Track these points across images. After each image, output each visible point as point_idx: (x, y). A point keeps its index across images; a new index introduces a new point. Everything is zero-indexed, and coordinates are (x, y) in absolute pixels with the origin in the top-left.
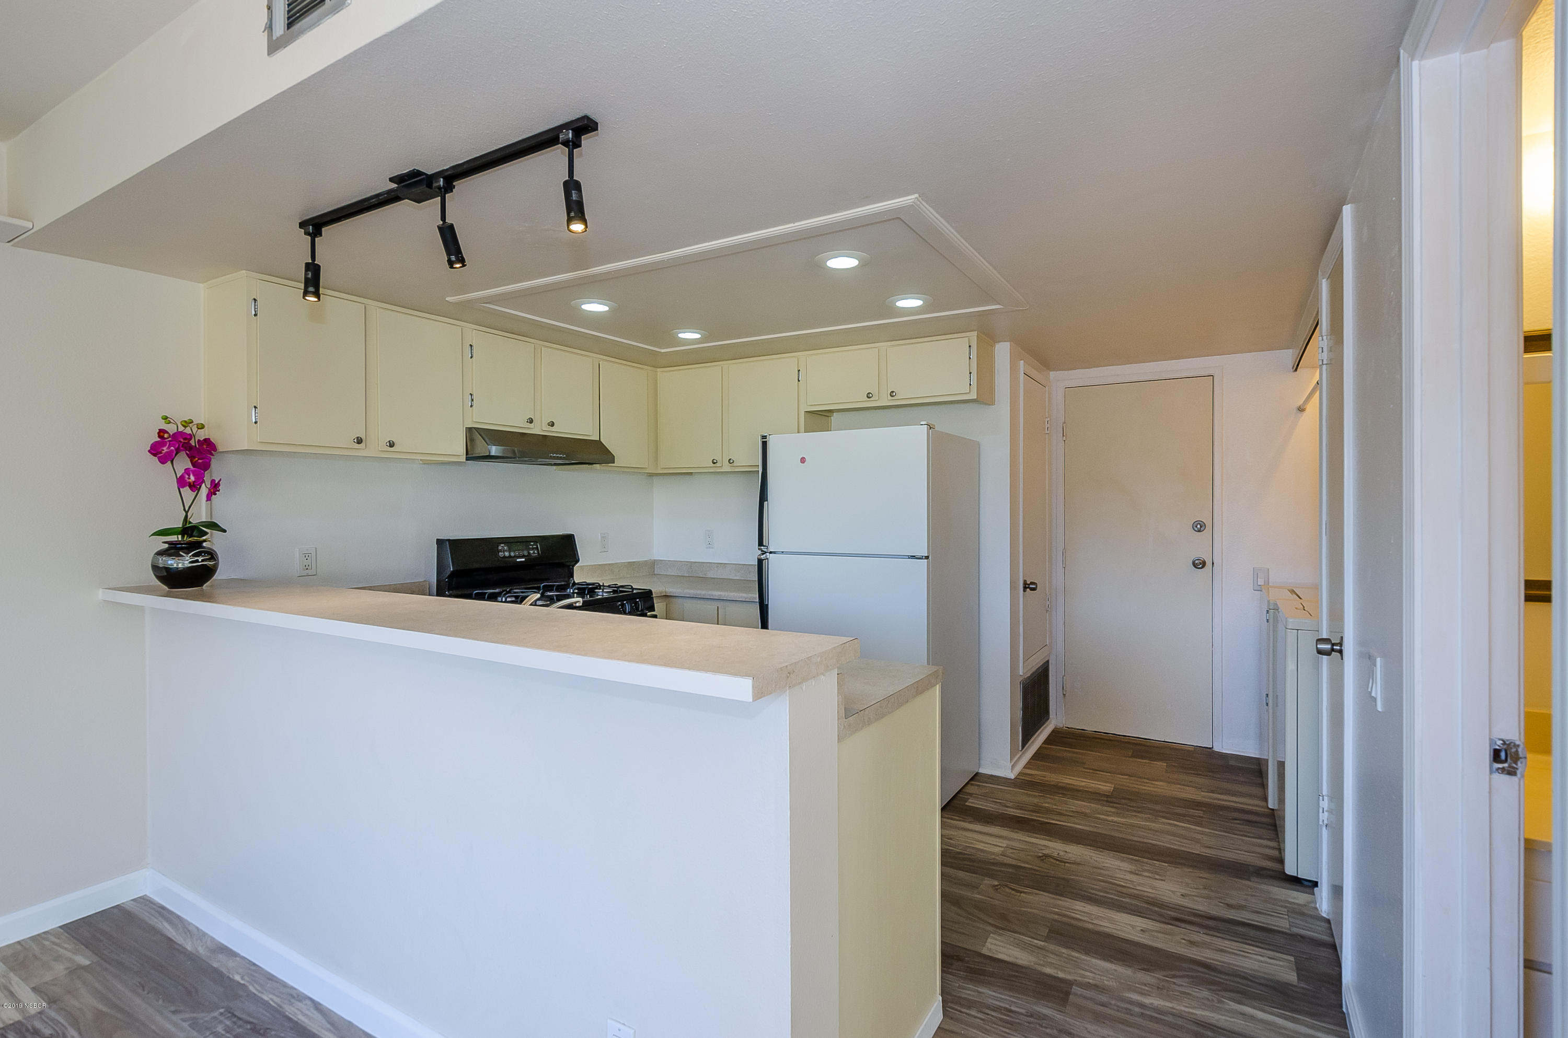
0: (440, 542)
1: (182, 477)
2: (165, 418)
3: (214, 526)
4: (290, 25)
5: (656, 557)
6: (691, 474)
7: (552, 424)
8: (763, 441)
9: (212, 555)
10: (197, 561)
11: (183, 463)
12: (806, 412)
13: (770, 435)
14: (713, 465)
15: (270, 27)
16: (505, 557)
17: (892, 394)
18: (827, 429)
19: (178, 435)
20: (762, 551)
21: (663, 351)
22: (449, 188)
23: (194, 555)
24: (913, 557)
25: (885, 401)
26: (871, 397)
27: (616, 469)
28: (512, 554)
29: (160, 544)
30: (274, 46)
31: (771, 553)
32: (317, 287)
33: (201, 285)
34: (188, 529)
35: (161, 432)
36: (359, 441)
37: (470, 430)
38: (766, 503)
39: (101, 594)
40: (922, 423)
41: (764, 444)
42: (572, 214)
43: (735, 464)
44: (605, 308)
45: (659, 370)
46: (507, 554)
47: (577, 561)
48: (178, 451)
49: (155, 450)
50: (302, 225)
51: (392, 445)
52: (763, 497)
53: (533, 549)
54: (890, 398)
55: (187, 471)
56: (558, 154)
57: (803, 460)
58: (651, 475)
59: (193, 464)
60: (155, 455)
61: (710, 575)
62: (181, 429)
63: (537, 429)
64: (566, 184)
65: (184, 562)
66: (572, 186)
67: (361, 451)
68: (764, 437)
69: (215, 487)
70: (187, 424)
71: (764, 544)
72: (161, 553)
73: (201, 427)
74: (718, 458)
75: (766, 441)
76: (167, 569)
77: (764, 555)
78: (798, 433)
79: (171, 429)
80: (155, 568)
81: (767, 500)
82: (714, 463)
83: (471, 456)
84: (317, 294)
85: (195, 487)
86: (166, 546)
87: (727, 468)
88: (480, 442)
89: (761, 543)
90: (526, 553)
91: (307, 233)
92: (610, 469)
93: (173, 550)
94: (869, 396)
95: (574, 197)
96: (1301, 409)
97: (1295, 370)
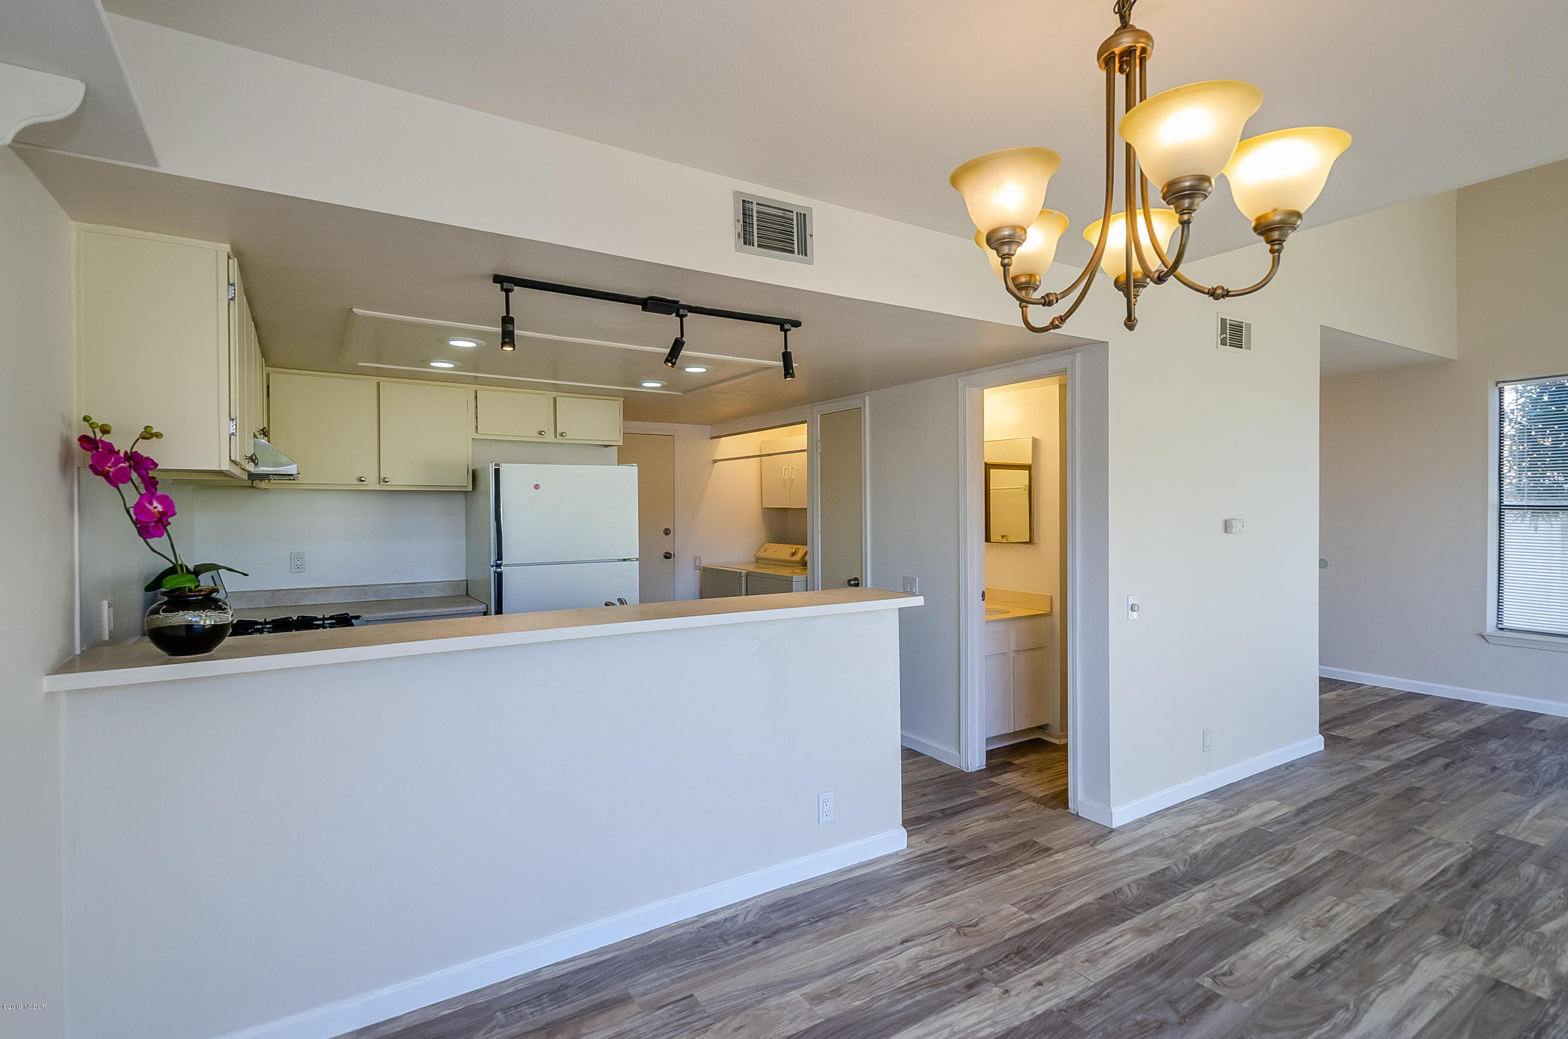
8: (495, 469)
94: (540, 433)
96: (715, 461)
97: (712, 438)
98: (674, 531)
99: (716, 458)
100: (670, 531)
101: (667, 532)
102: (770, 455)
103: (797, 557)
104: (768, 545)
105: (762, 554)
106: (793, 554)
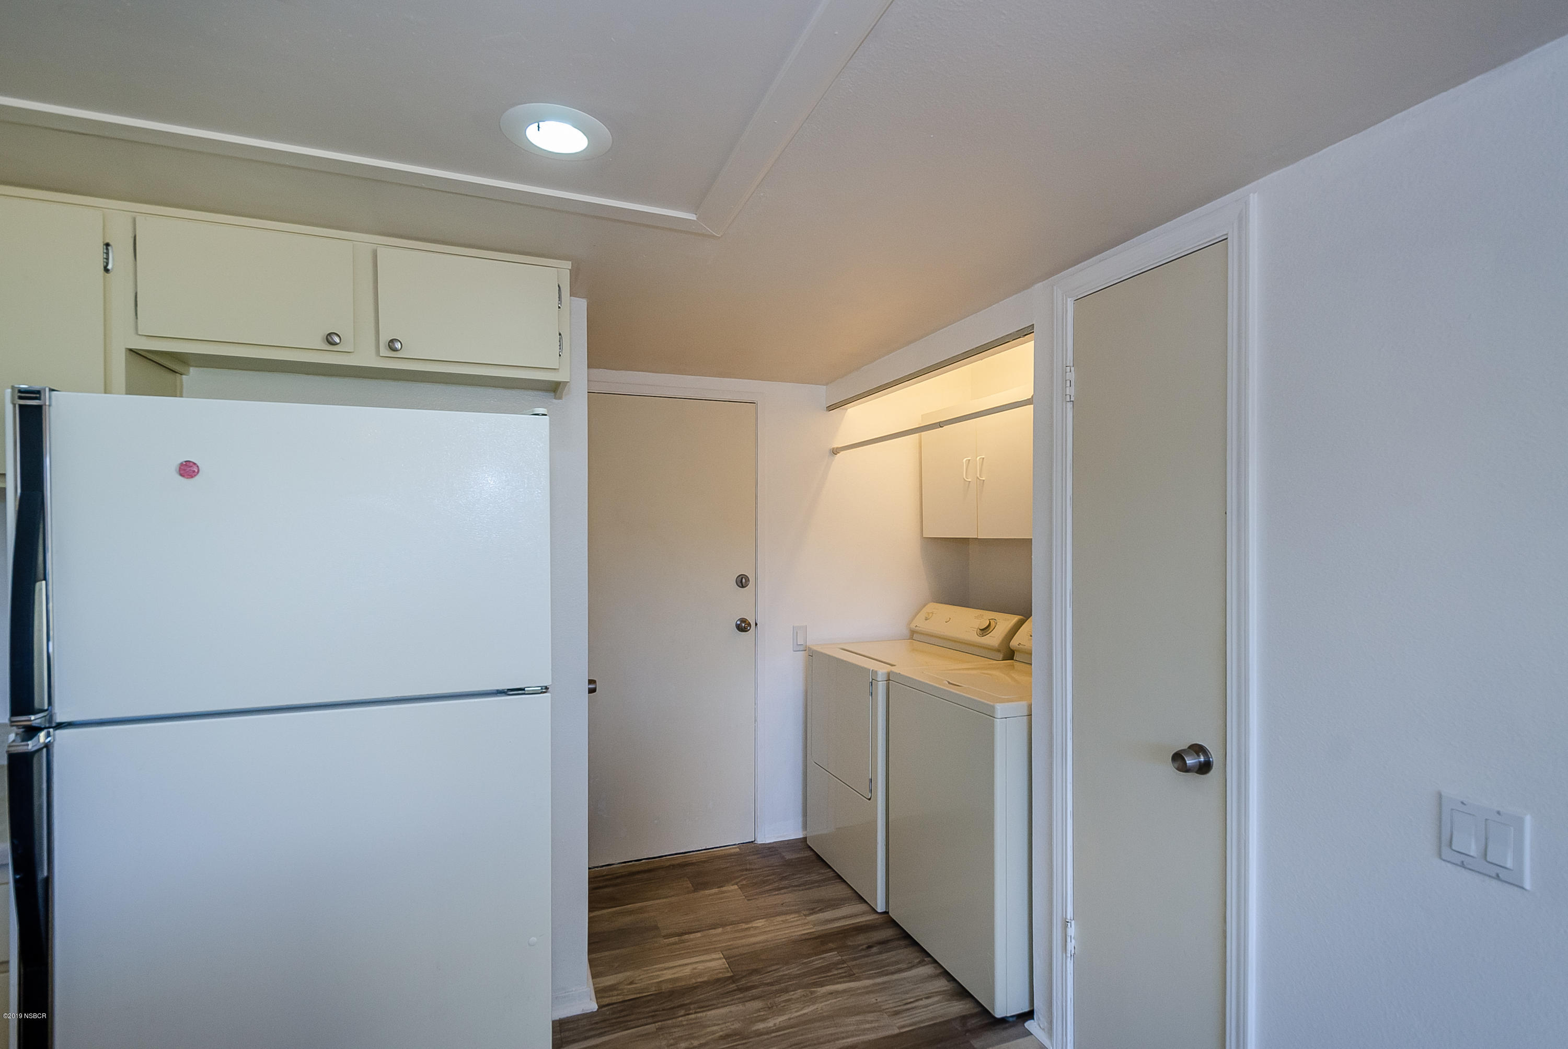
8: (21, 406)
12: (131, 350)
13: (52, 390)
17: (392, 344)
18: (175, 391)
25: (366, 358)
26: (336, 344)
54: (384, 351)
57: (188, 470)
68: (26, 394)
75: (39, 408)
89: (20, 706)
94: (329, 339)
96: (835, 452)
97: (830, 408)
98: (756, 579)
99: (836, 446)
100: (747, 579)
101: (742, 582)
102: (940, 425)
103: (995, 639)
104: (933, 607)
105: (920, 624)
106: (985, 631)
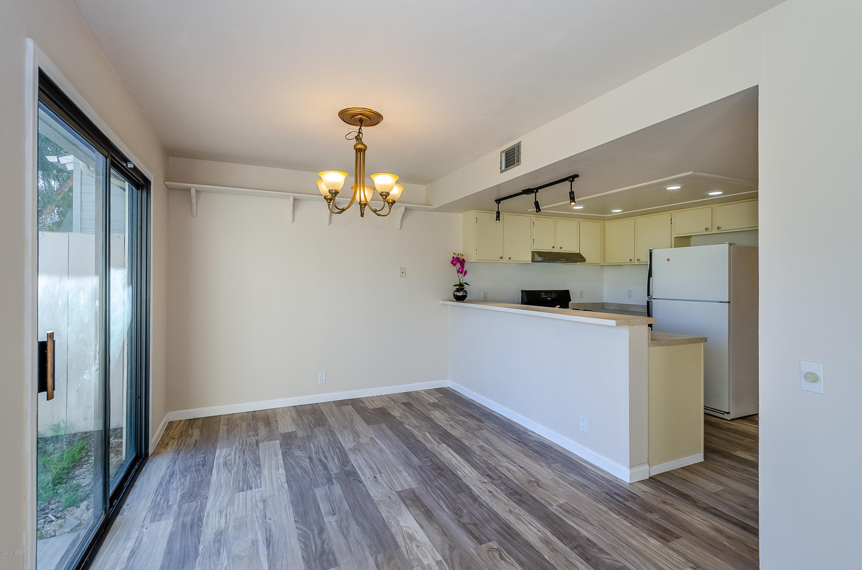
0: (522, 291)
1: (458, 270)
2: (454, 253)
3: (466, 284)
4: (506, 167)
5: (605, 301)
6: (621, 265)
7: (561, 248)
9: (466, 292)
10: (463, 294)
11: (458, 265)
12: (676, 237)
13: (653, 250)
14: (630, 261)
15: (501, 168)
16: (544, 297)
17: (718, 228)
19: (457, 258)
20: (649, 298)
21: (606, 216)
22: (537, 192)
23: (463, 292)
24: (721, 302)
25: (714, 231)
26: (707, 230)
27: (586, 264)
28: (546, 296)
29: (455, 288)
30: (502, 172)
31: (653, 299)
32: (499, 218)
33: (461, 214)
34: (461, 285)
35: (453, 257)
36: (501, 258)
37: (533, 252)
38: (651, 278)
39: (441, 302)
40: (726, 243)
41: (651, 254)
42: (572, 200)
43: (640, 261)
44: (582, 207)
45: (606, 221)
46: (544, 296)
47: (570, 300)
48: (457, 262)
49: (452, 262)
50: (496, 201)
51: (510, 259)
52: (650, 275)
53: (553, 295)
54: (717, 230)
55: (460, 268)
56: (568, 183)
57: (668, 260)
58: (603, 266)
59: (461, 266)
60: (452, 264)
61: (630, 310)
62: (457, 256)
63: (555, 250)
64: (570, 193)
65: (460, 294)
66: (572, 193)
67: (502, 261)
68: (650, 250)
69: (466, 272)
70: (458, 255)
71: (650, 295)
72: (455, 291)
73: (462, 255)
74: (633, 258)
75: (651, 252)
76: (457, 295)
77: (650, 300)
78: (671, 248)
79: (455, 256)
80: (454, 295)
81: (652, 277)
82: (631, 261)
83: (533, 261)
84: (499, 220)
85: (461, 273)
86: (456, 289)
87: (637, 262)
88: (536, 256)
89: (648, 295)
90: (551, 296)
91: (497, 203)
92: (584, 264)
93: (458, 290)
95: (572, 196)
